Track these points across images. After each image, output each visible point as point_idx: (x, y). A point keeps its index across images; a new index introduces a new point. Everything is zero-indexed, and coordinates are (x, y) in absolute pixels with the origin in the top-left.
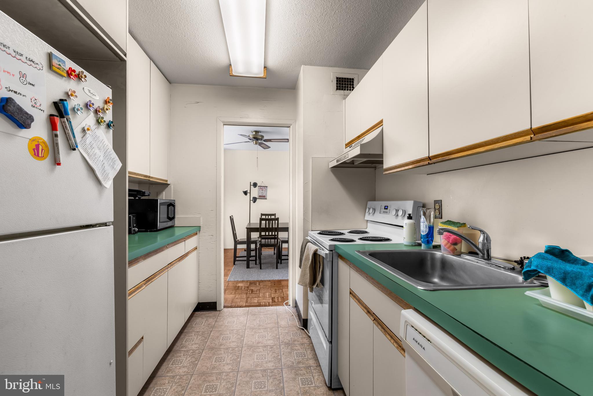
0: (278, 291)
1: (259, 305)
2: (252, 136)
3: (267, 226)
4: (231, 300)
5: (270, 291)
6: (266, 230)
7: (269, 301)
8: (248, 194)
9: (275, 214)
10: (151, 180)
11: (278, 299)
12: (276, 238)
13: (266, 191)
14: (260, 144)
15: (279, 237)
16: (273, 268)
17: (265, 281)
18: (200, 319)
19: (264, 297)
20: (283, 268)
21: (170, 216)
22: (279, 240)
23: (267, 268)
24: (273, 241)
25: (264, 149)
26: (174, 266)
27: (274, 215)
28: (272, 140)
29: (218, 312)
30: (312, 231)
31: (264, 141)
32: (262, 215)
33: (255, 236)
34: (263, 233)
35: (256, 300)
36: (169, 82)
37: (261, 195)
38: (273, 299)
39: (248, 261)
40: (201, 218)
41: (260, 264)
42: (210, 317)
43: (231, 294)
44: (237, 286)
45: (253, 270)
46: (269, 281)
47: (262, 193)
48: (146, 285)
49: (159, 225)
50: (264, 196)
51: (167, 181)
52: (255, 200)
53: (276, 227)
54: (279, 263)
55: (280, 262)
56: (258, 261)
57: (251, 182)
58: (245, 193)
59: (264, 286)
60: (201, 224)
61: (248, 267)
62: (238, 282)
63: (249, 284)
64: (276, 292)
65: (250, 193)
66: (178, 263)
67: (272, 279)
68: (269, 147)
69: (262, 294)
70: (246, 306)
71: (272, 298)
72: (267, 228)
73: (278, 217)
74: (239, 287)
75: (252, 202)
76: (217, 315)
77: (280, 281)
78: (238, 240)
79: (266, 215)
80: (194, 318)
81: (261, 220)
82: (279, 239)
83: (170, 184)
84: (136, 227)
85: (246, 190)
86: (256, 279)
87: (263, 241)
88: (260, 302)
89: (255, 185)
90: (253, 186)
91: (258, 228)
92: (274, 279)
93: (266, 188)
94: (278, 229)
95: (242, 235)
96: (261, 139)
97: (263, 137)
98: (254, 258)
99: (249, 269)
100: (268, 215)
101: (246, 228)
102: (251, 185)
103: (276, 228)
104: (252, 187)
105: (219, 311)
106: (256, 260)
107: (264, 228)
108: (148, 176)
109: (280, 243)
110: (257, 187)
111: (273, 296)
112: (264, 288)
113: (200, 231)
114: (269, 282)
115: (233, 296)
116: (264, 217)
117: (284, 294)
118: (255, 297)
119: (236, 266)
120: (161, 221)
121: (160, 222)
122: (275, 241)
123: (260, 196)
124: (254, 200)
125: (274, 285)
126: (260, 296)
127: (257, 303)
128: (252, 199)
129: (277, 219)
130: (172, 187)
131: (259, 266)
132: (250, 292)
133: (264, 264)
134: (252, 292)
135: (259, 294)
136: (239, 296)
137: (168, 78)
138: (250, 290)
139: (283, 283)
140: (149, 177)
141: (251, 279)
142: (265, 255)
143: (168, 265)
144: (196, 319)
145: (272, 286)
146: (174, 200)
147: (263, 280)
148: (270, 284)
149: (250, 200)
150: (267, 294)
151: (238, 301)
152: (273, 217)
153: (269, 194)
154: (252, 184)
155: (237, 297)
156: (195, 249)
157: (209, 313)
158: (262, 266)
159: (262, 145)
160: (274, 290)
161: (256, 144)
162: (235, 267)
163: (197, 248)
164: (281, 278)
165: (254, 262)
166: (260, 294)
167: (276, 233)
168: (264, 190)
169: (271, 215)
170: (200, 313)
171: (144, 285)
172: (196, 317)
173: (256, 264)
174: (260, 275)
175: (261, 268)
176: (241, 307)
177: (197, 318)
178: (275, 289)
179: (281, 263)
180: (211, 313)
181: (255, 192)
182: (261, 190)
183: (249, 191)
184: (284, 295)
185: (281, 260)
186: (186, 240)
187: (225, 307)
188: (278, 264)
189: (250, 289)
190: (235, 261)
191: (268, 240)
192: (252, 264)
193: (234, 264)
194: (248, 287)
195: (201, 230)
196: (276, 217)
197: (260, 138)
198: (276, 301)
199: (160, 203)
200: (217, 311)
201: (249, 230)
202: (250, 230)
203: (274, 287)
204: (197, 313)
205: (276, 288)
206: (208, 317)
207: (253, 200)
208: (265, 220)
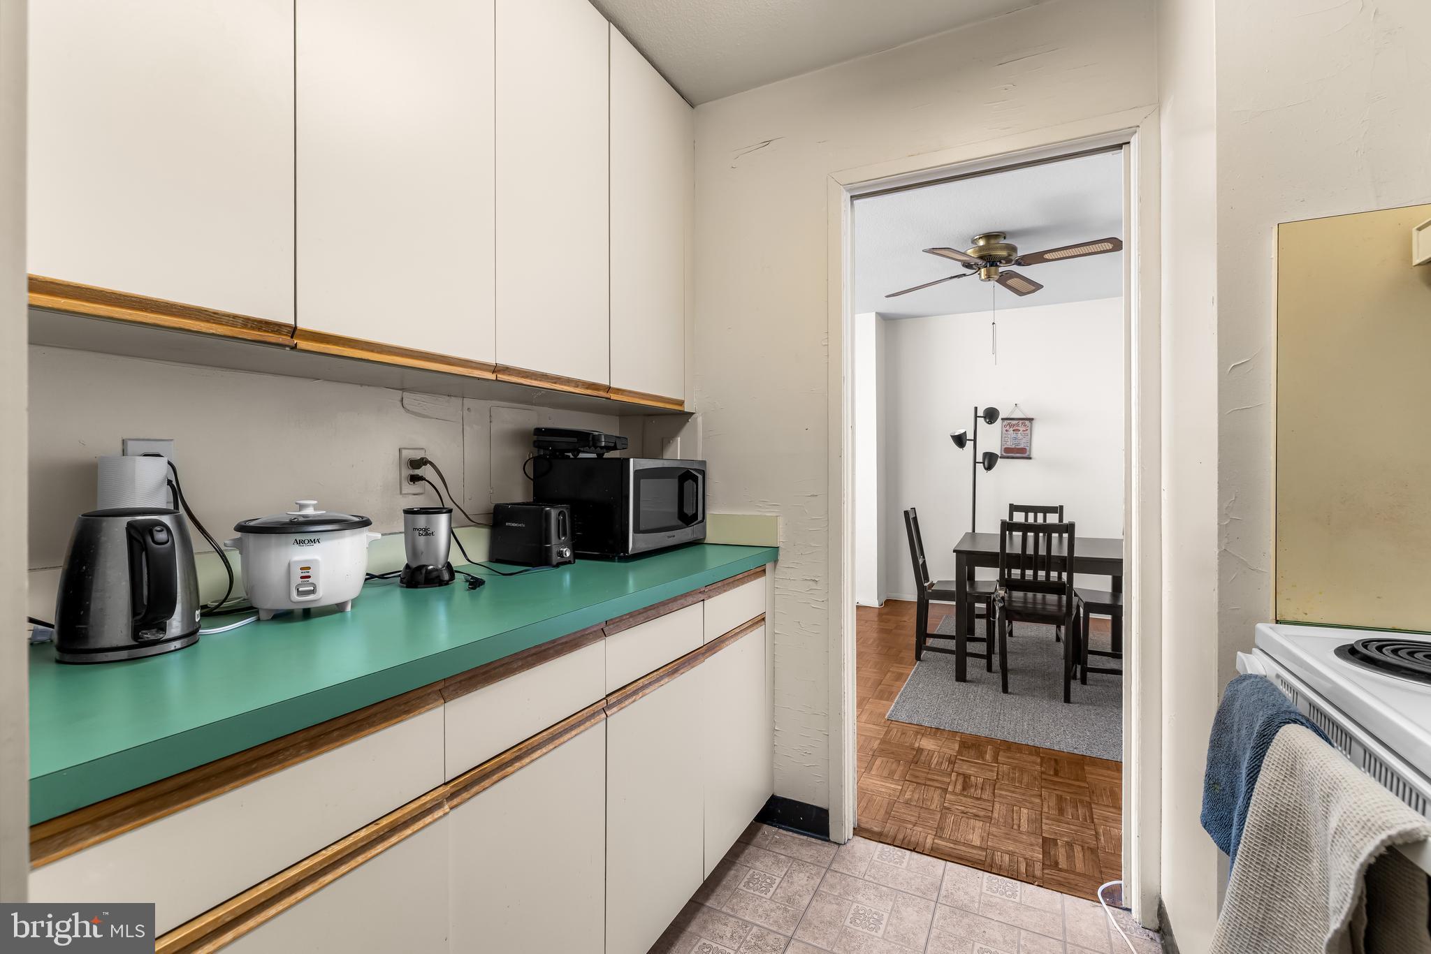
0: (1070, 811)
1: (989, 860)
2: (975, 252)
3: (1030, 551)
4: (886, 801)
5: (1037, 800)
6: (1023, 561)
7: (1029, 854)
8: (969, 445)
9: (1061, 507)
10: (613, 397)
11: (1070, 857)
12: (1063, 589)
13: (1029, 431)
14: (1003, 279)
15: (1075, 586)
16: (1053, 697)
17: (1019, 748)
18: (769, 861)
19: (1011, 826)
20: (1092, 704)
21: (689, 511)
22: (1075, 600)
23: (1029, 691)
24: (1052, 598)
25: (1020, 293)
26: (640, 694)
27: (1059, 510)
28: (1046, 256)
29: (832, 849)
30: (1277, 622)
31: (1019, 263)
32: (1014, 508)
33: (987, 576)
34: (1016, 573)
35: (978, 831)
36: (690, 102)
37: (1010, 444)
38: (1048, 844)
39: (961, 657)
40: (780, 520)
41: (1005, 671)
42: (801, 862)
43: (890, 776)
44: (917, 745)
45: (980, 690)
46: (1036, 751)
47: (1016, 438)
48: (455, 801)
49: (634, 542)
50: (1023, 450)
51: (681, 403)
52: (990, 461)
53: (1065, 553)
54: (1075, 678)
55: (1078, 675)
56: (996, 659)
57: (976, 408)
58: (960, 440)
59: (1014, 769)
60: (780, 541)
61: (961, 676)
62: (922, 731)
63: (957, 747)
64: (1061, 811)
65: (975, 440)
66: (666, 680)
67: (1047, 745)
68: (1038, 287)
69: (1004, 808)
70: (935, 853)
71: (1045, 840)
72: (1030, 557)
73: (1072, 520)
74: (920, 751)
75: (980, 467)
76: (828, 860)
77: (1079, 763)
78: (932, 585)
79: (1026, 509)
80: (751, 849)
81: (1008, 527)
82: (1076, 595)
83: (693, 413)
84: (565, 544)
85: (962, 431)
86: (984, 732)
87: (1018, 595)
88: (994, 849)
89: (991, 415)
90: (985, 417)
91: (996, 554)
92: (1056, 748)
93: (1027, 422)
94: (1071, 564)
95: (943, 571)
96: (1008, 261)
97: (1013, 249)
98: (981, 648)
99: (964, 684)
100: (1036, 510)
101: (954, 551)
102: (976, 417)
103: (1063, 559)
104: (981, 421)
105: (837, 846)
106: (988, 657)
107: (1017, 556)
108: (605, 386)
109: (1082, 610)
110: (999, 420)
111: (1048, 828)
112: (1013, 779)
113: (776, 561)
114: (1033, 758)
115: (894, 790)
116: (1019, 517)
117: (1097, 833)
118: (976, 816)
119: (923, 664)
120: (642, 527)
121: (636, 531)
122: (1060, 600)
123: (1007, 450)
124: (986, 463)
125: (1056, 774)
126: (996, 815)
127: (980, 848)
128: (980, 458)
129: (1070, 528)
130: (700, 420)
131: (997, 677)
132: (959, 787)
133: (1016, 671)
134: (964, 789)
135: (988, 805)
136: (916, 796)
137: (683, 88)
138: (959, 774)
139: (1093, 775)
140: (608, 389)
141: (969, 728)
142: (1023, 637)
143: (607, 696)
144: (757, 858)
145: (1044, 776)
146: (704, 463)
147: (1011, 740)
148: (1038, 768)
149: (975, 462)
150: (1024, 811)
151: (909, 818)
152: (1053, 519)
153: (1040, 440)
154: (980, 413)
155: (908, 795)
156: (757, 623)
157: (801, 845)
158: (1010, 681)
159: (1009, 282)
160: (1053, 802)
161: (989, 277)
162: (917, 669)
163: (764, 619)
164: (1082, 750)
165: (984, 661)
166: (997, 806)
167: (1064, 575)
168: (1021, 429)
169: (1046, 510)
170: (776, 833)
171: (447, 801)
172: (759, 847)
173: (989, 669)
174: (1002, 717)
175: (1005, 690)
176: (914, 850)
177: (762, 851)
178: (1060, 798)
179: (1084, 681)
180: (810, 844)
181: (991, 438)
182: (1011, 429)
183: (970, 436)
184: (1097, 839)
185: (1085, 670)
186: (710, 597)
187: (859, 831)
188: (1072, 682)
189: (961, 771)
190: (920, 646)
191: (1035, 595)
192: (975, 668)
193: (918, 658)
194: (952, 762)
195: (780, 558)
196: (1065, 521)
197: (1004, 253)
198: (1063, 864)
199: (636, 472)
200: (829, 841)
201: (964, 557)
202: (968, 560)
203: (1055, 783)
204: (766, 829)
205: (1064, 794)
206: (794, 859)
207: (983, 463)
208: (1025, 528)
